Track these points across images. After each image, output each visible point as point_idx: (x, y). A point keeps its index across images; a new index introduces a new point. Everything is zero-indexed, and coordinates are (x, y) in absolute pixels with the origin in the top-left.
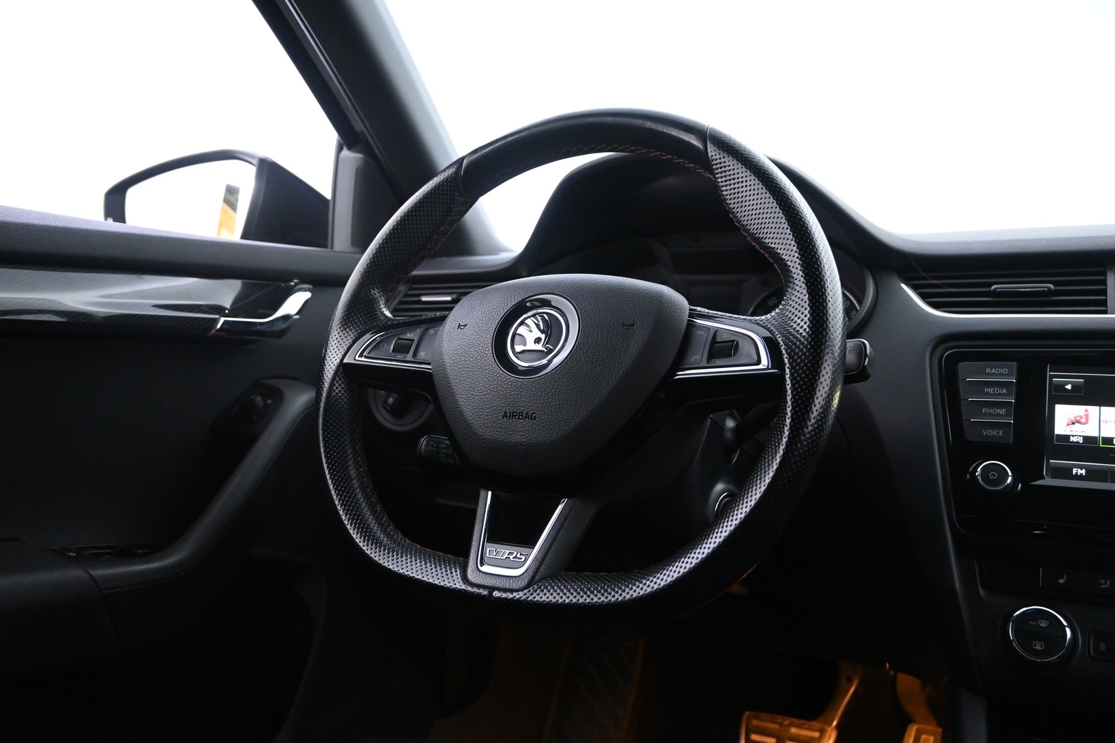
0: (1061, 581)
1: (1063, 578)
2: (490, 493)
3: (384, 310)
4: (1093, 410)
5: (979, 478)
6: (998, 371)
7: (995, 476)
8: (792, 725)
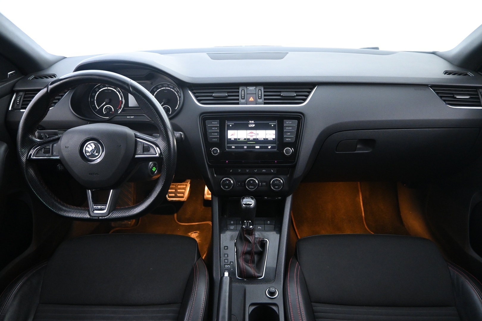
1: (231, 170)
2: (90, 190)
3: (36, 140)
4: (236, 131)
5: (212, 153)
7: (215, 152)
8: (178, 185)
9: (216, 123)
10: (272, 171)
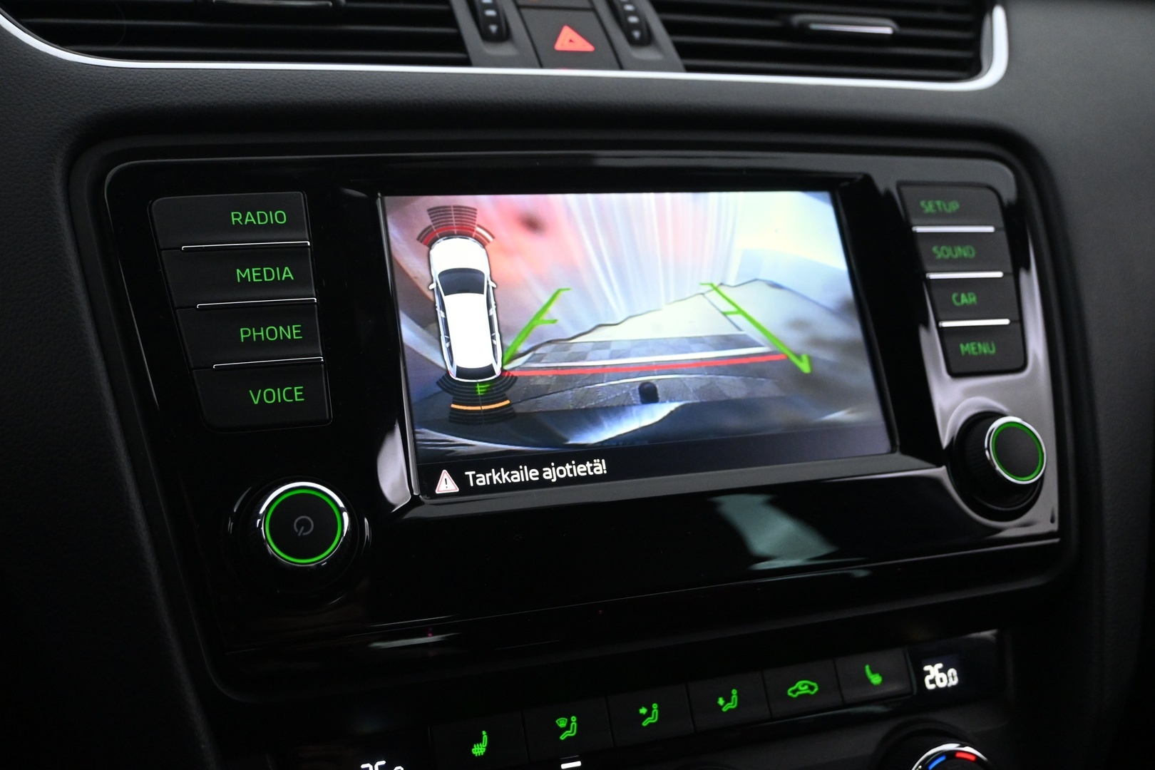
0: (479, 750)
1: (480, 741)
5: (266, 532)
6: (263, 218)
7: (305, 524)
9: (277, 217)
10: (876, 679)
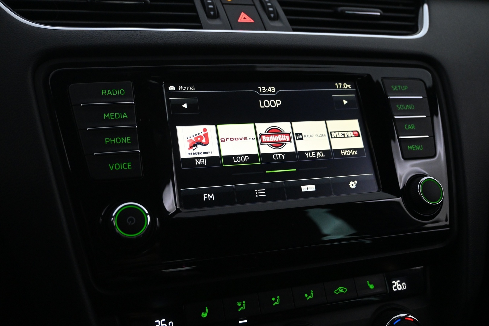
4: (211, 129)
5: (115, 223)
6: (115, 92)
7: (132, 220)
9: (121, 92)
10: (372, 287)
